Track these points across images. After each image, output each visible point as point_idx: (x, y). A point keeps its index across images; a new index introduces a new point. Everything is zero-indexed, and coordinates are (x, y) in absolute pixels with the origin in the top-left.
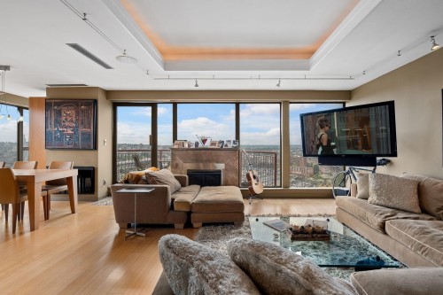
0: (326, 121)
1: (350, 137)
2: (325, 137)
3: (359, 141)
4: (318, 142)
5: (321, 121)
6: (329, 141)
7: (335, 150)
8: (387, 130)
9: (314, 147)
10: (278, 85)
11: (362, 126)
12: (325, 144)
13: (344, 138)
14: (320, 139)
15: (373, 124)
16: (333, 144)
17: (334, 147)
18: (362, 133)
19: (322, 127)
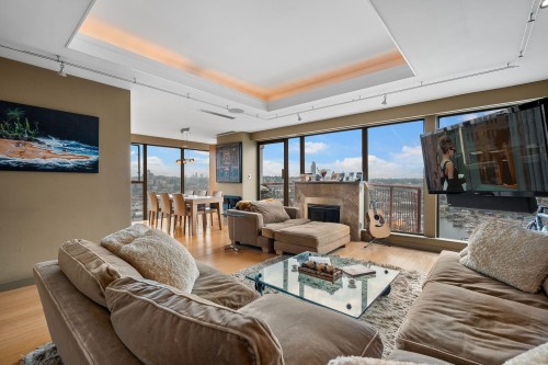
0: (449, 141)
1: (484, 165)
2: (450, 165)
3: (498, 171)
4: (442, 175)
5: (443, 142)
6: (456, 173)
7: (464, 186)
8: (538, 150)
9: (438, 181)
10: (384, 103)
11: (499, 146)
12: (450, 176)
13: (475, 166)
14: (444, 170)
15: (515, 142)
16: (461, 176)
17: (463, 181)
18: (500, 157)
19: (445, 152)
